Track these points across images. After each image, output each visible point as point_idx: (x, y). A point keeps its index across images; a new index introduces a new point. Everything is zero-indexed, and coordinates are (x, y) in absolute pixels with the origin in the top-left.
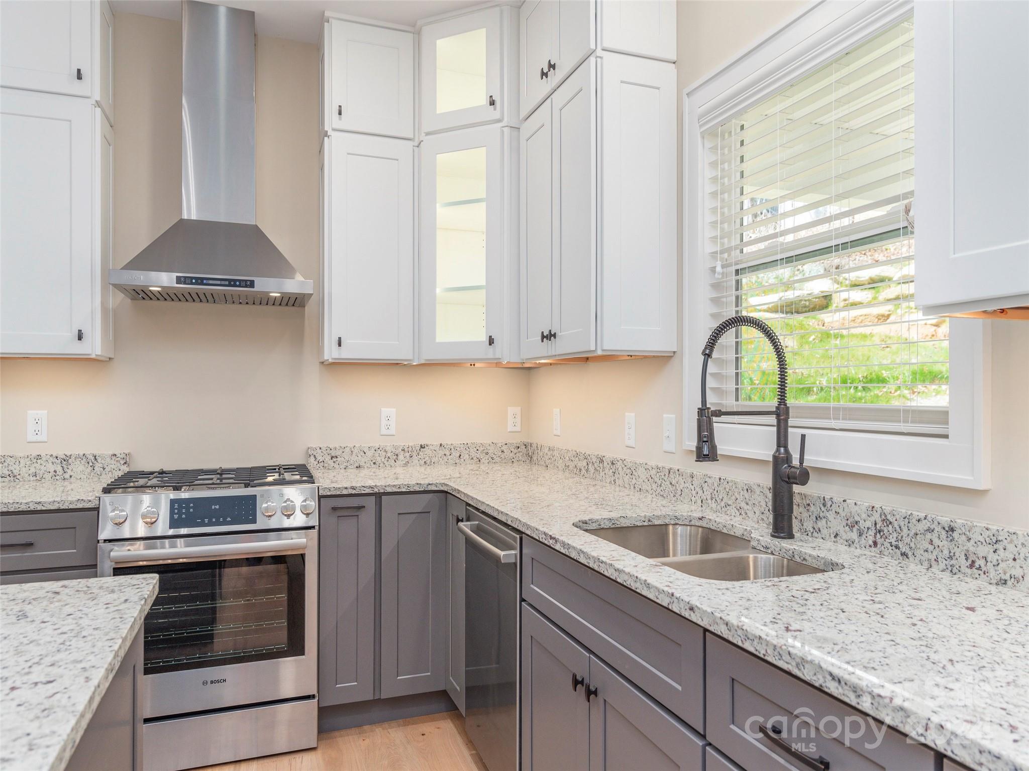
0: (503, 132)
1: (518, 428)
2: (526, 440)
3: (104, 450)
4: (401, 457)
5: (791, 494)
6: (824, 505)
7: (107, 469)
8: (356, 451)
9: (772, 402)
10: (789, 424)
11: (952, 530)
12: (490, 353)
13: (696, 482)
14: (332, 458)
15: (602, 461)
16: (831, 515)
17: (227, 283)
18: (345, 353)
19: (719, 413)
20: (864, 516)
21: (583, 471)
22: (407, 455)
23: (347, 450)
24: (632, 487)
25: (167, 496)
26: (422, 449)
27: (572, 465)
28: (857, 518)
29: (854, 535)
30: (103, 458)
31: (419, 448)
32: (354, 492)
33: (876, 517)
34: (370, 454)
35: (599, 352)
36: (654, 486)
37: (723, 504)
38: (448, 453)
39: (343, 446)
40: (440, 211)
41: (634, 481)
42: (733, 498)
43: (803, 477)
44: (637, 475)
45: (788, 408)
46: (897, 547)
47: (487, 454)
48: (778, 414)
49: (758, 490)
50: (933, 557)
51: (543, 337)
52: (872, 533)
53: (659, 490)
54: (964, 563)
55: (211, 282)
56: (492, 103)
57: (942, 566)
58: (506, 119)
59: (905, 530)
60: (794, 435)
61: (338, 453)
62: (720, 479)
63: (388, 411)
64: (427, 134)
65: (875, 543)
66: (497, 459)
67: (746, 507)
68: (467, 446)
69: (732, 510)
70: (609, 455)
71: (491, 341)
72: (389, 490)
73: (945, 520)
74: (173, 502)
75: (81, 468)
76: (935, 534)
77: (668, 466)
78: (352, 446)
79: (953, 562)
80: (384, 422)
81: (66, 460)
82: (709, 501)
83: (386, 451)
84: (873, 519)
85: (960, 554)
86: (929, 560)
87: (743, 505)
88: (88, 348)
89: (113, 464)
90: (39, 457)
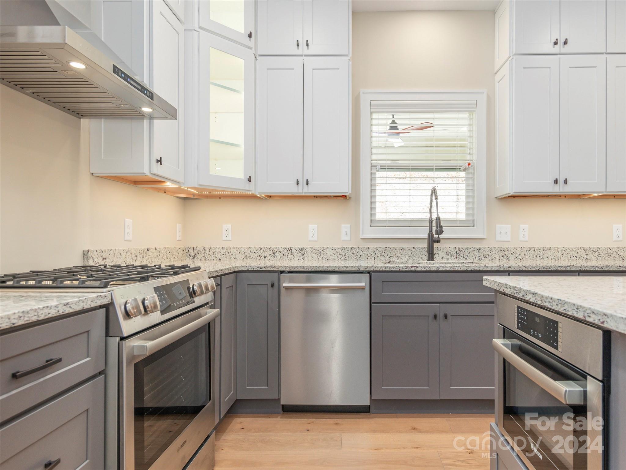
4: (138, 258)
6: (438, 250)
8: (115, 252)
11: (480, 249)
13: (370, 251)
14: (103, 259)
16: (440, 252)
20: (452, 250)
23: (112, 252)
26: (148, 252)
28: (450, 251)
29: (449, 257)
33: (457, 250)
34: (123, 256)
36: (340, 256)
37: (388, 257)
39: (110, 249)
41: (322, 256)
42: (394, 253)
44: (324, 253)
46: (463, 257)
49: (407, 249)
50: (474, 258)
52: (455, 255)
53: (343, 257)
54: (483, 257)
56: (250, 36)
57: (477, 259)
59: (466, 252)
61: (107, 255)
62: (386, 248)
63: (128, 221)
65: (456, 258)
67: (401, 256)
70: (295, 246)
71: (249, 180)
73: (478, 247)
76: (475, 251)
77: (350, 247)
78: (114, 249)
79: (480, 257)
80: (127, 230)
82: (380, 257)
84: (456, 251)
85: (482, 255)
86: (473, 258)
87: (399, 255)
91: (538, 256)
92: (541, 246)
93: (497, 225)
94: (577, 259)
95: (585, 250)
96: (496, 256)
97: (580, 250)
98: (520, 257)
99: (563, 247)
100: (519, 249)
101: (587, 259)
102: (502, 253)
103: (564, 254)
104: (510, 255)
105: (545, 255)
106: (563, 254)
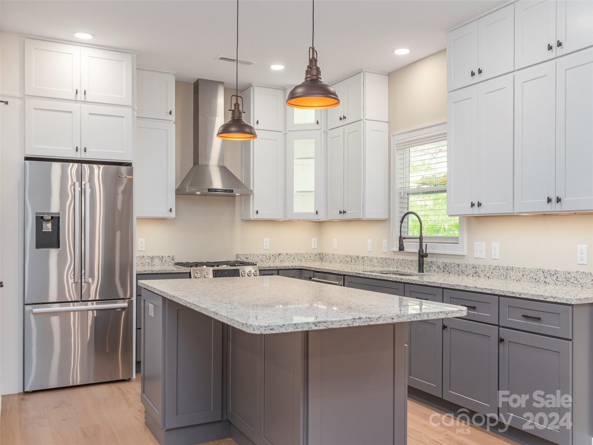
0: (321, 133)
1: (316, 247)
2: (319, 252)
3: (165, 254)
4: (272, 258)
5: (423, 261)
6: (432, 263)
8: (255, 256)
9: (418, 235)
10: (423, 242)
11: (459, 265)
12: (316, 218)
13: (395, 261)
14: (246, 258)
15: (358, 257)
16: (433, 266)
17: (224, 191)
18: (259, 217)
19: (404, 238)
20: (441, 265)
21: (350, 262)
22: (274, 257)
23: (252, 255)
24: (371, 265)
25: (211, 269)
26: (280, 255)
27: (344, 260)
28: (439, 265)
29: (439, 270)
30: (165, 257)
31: (278, 255)
32: (270, 269)
33: (444, 265)
34: (260, 257)
35: (364, 219)
36: (380, 264)
37: (404, 267)
38: (289, 257)
39: (250, 254)
40: (295, 161)
41: (372, 263)
42: (407, 264)
43: (426, 255)
44: (373, 261)
45: (422, 237)
46: (448, 271)
47: (304, 257)
48: (420, 239)
49: (414, 261)
50: (455, 272)
51: (340, 212)
52: (443, 269)
53: (382, 265)
54: (461, 272)
55: (219, 191)
56: (318, 123)
57: (457, 274)
58: (322, 129)
59: (450, 267)
60: (424, 244)
61: (248, 256)
62: (403, 259)
63: (266, 240)
64: (289, 131)
65: (443, 271)
66: (308, 260)
67: (411, 267)
68: (299, 253)
69: (407, 268)
70: (361, 255)
71: (317, 213)
72: (282, 268)
73: (457, 263)
74: (213, 271)
75: (158, 261)
76: (456, 267)
77: (385, 257)
78: (254, 253)
79: (459, 273)
80: (265, 244)
81: (152, 258)
82: (399, 267)
83: (266, 256)
84: (443, 265)
85: (460, 270)
86: (454, 273)
87: (410, 266)
88: (173, 215)
89: (168, 260)
90: (143, 257)
91: (502, 275)
92: (505, 265)
93: (475, 243)
94: (537, 281)
95: (543, 272)
96: (470, 273)
97: (539, 272)
98: (488, 275)
99: (524, 267)
100: (487, 267)
101: (545, 282)
102: (474, 270)
103: (525, 275)
104: (480, 272)
105: (508, 274)
106: (523, 275)
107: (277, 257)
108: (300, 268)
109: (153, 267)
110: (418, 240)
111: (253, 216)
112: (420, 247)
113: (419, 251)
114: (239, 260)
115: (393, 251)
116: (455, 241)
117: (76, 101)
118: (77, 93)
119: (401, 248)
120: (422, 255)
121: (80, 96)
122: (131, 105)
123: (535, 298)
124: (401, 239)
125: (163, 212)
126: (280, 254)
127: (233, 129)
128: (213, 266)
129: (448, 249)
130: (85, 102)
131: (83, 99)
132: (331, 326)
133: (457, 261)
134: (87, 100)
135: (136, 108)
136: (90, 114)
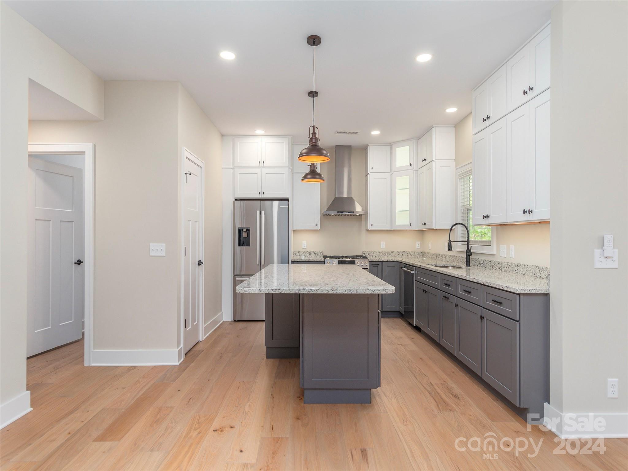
0: (413, 172)
1: (419, 248)
2: (422, 251)
3: (318, 251)
4: (386, 255)
5: (470, 258)
6: (475, 260)
7: (318, 255)
8: (375, 252)
9: (466, 240)
10: (469, 244)
11: (491, 262)
12: (410, 227)
14: (369, 254)
15: (440, 255)
16: (477, 262)
17: (348, 213)
18: (373, 228)
19: (453, 242)
20: (481, 261)
21: (436, 258)
22: (388, 254)
23: (372, 252)
25: (337, 260)
29: (480, 265)
30: (317, 252)
32: (377, 261)
34: (378, 253)
35: (435, 228)
38: (399, 254)
40: (397, 191)
43: (471, 254)
44: (446, 258)
45: (469, 241)
46: (485, 266)
47: (410, 254)
48: (467, 242)
50: (488, 266)
51: (423, 224)
52: (482, 264)
54: (492, 267)
55: (344, 213)
56: (411, 165)
58: (414, 169)
59: (486, 262)
60: (470, 246)
63: (383, 243)
64: (394, 172)
65: (482, 266)
66: (413, 256)
68: (404, 252)
70: (441, 253)
71: (410, 225)
72: (385, 261)
74: (339, 261)
75: (313, 255)
76: (489, 263)
80: (382, 245)
81: (310, 253)
83: (382, 253)
85: (491, 265)
88: (319, 227)
89: (319, 254)
90: (305, 252)
91: (515, 270)
92: (516, 263)
93: (500, 245)
94: (535, 275)
95: (539, 269)
96: (496, 267)
97: (537, 269)
98: (506, 270)
99: (527, 264)
100: (506, 264)
101: (540, 276)
102: (499, 265)
103: (528, 271)
104: (502, 267)
105: (518, 270)
106: (527, 271)
107: (390, 254)
108: (398, 261)
109: (310, 258)
110: (466, 243)
111: (370, 228)
112: (467, 248)
113: (467, 251)
114: (364, 255)
115: (458, 251)
116: (488, 244)
117: (259, 167)
118: (259, 163)
119: (450, 248)
120: (469, 254)
121: (261, 164)
122: (288, 166)
123: (498, 287)
124: (450, 242)
125: (313, 226)
126: (392, 252)
127: (309, 176)
128: (339, 258)
129: (485, 250)
130: (264, 167)
131: (263, 166)
132: (283, 292)
133: (490, 259)
134: (265, 166)
135: (291, 168)
136: (266, 173)
